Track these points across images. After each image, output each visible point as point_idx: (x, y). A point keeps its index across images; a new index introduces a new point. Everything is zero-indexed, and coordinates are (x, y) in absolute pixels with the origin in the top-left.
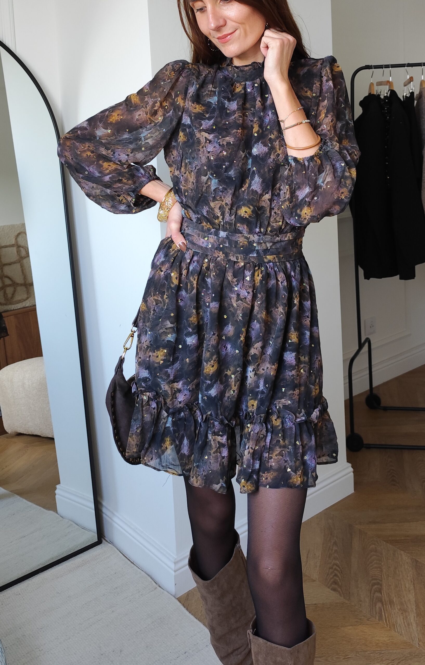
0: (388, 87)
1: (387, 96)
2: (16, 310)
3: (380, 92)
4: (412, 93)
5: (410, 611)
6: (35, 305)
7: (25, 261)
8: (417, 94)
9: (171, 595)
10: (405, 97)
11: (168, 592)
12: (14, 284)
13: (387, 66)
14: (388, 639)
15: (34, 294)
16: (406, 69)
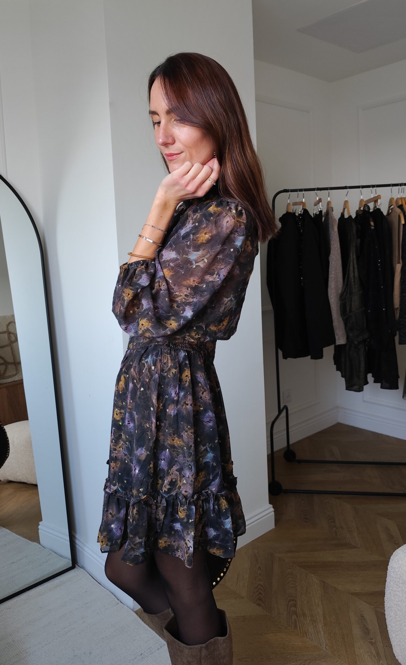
0: (301, 206)
1: (301, 214)
2: (7, 383)
3: (296, 211)
4: (321, 212)
5: (319, 622)
6: (22, 380)
7: (14, 344)
8: (325, 212)
9: (130, 609)
10: (315, 215)
11: (127, 606)
12: (6, 363)
13: (301, 190)
14: (301, 644)
15: (21, 371)
16: (316, 192)
